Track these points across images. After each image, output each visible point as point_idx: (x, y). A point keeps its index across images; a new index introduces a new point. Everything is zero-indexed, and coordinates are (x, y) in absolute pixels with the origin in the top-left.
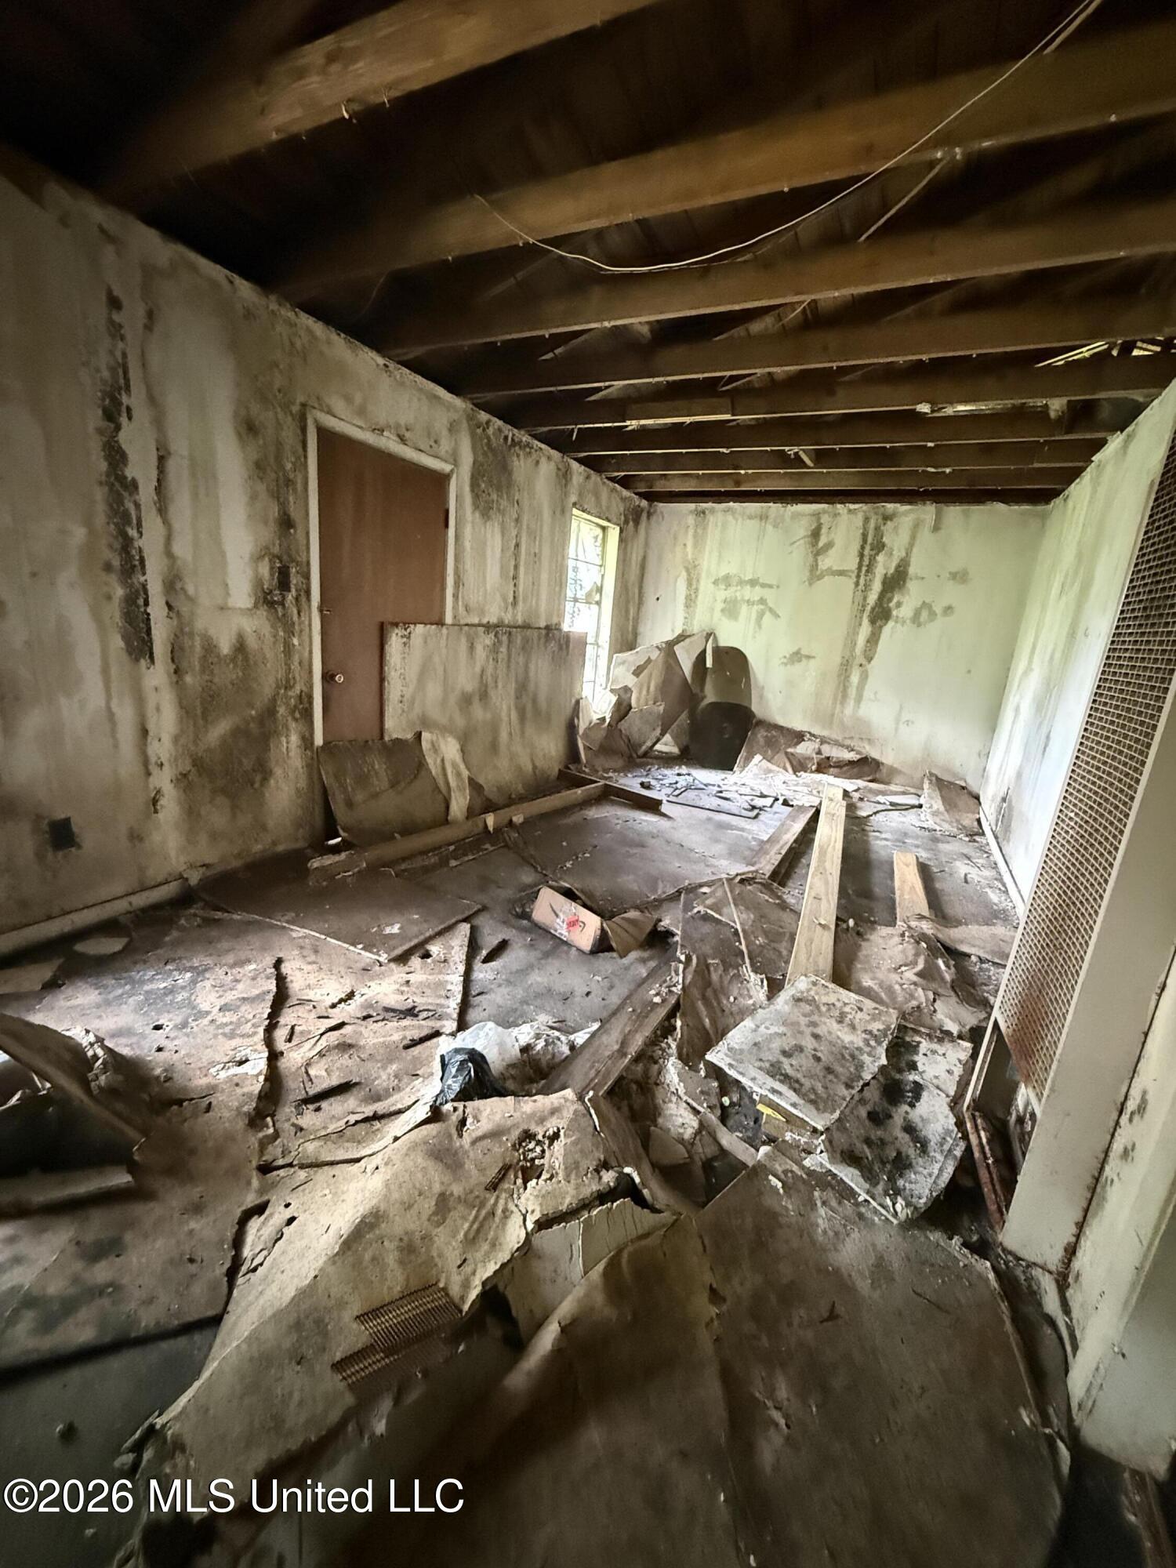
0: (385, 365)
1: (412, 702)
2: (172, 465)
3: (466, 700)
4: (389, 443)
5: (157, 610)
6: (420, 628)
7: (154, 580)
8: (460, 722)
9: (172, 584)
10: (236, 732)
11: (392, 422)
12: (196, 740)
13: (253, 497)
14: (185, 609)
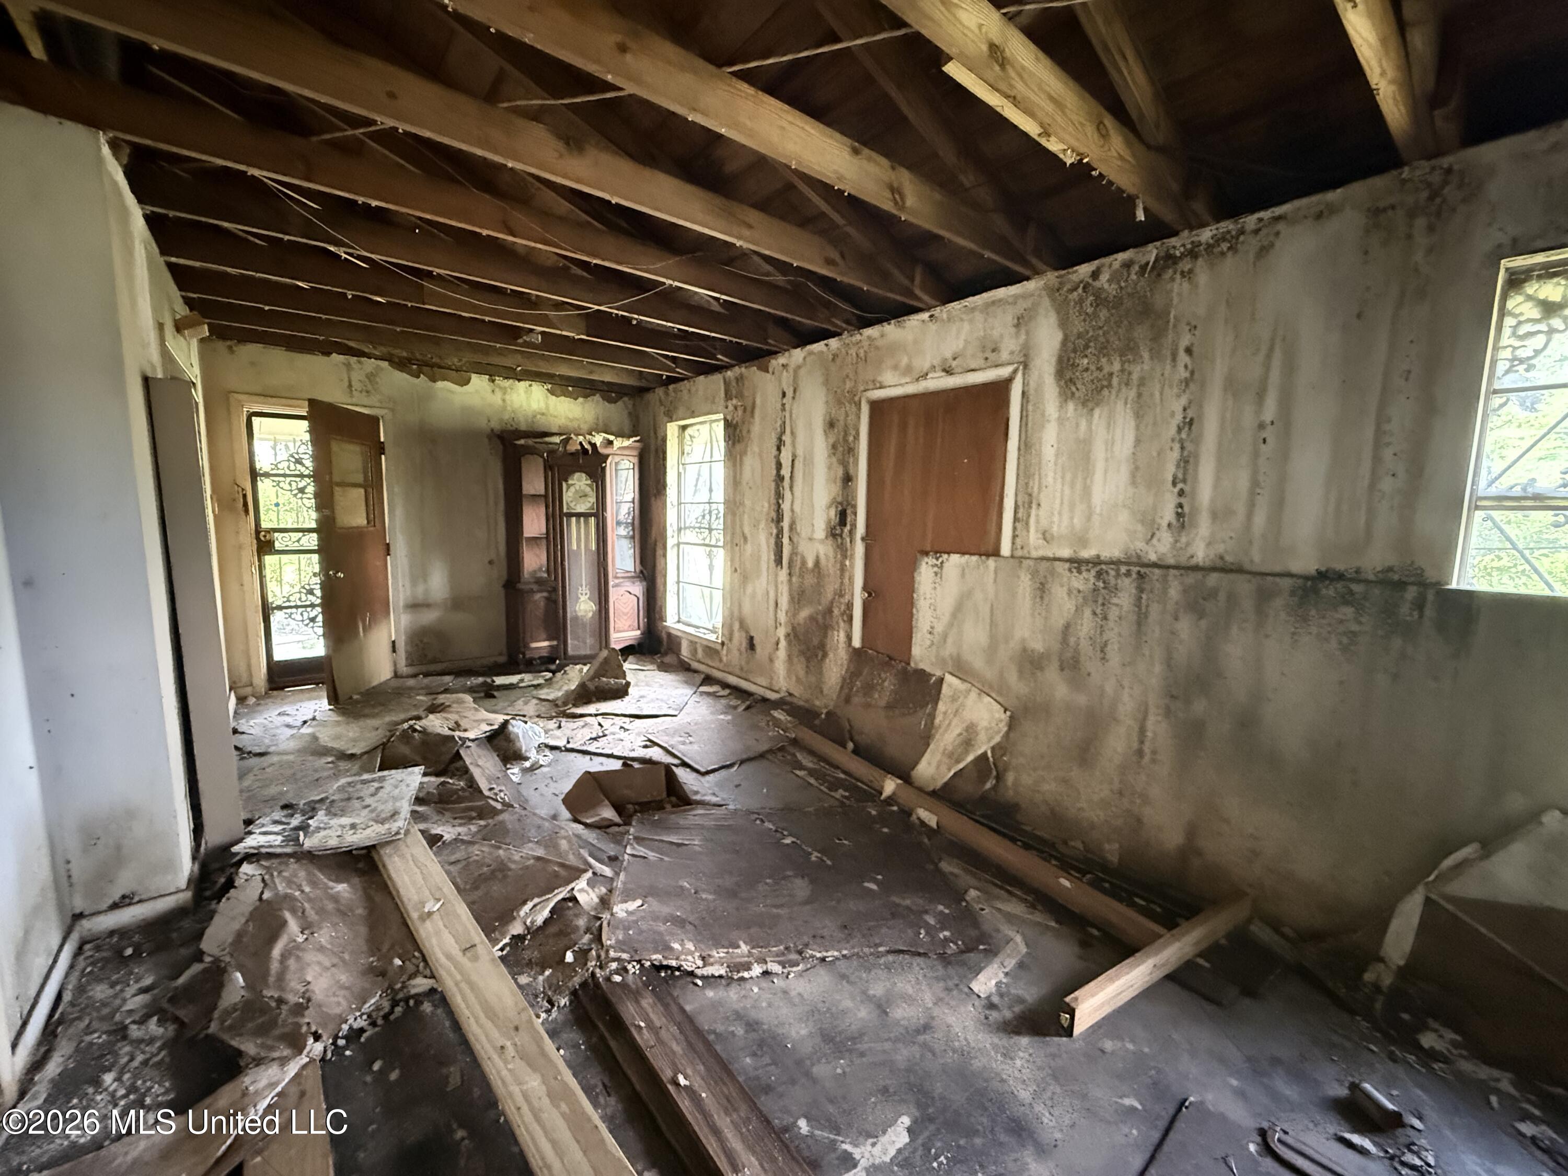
2: (796, 462)
3: (1029, 662)
4: (938, 382)
5: (786, 541)
7: (786, 524)
8: (1016, 686)
9: (792, 527)
10: (812, 618)
11: (936, 361)
12: (794, 615)
13: (830, 468)
14: (795, 540)
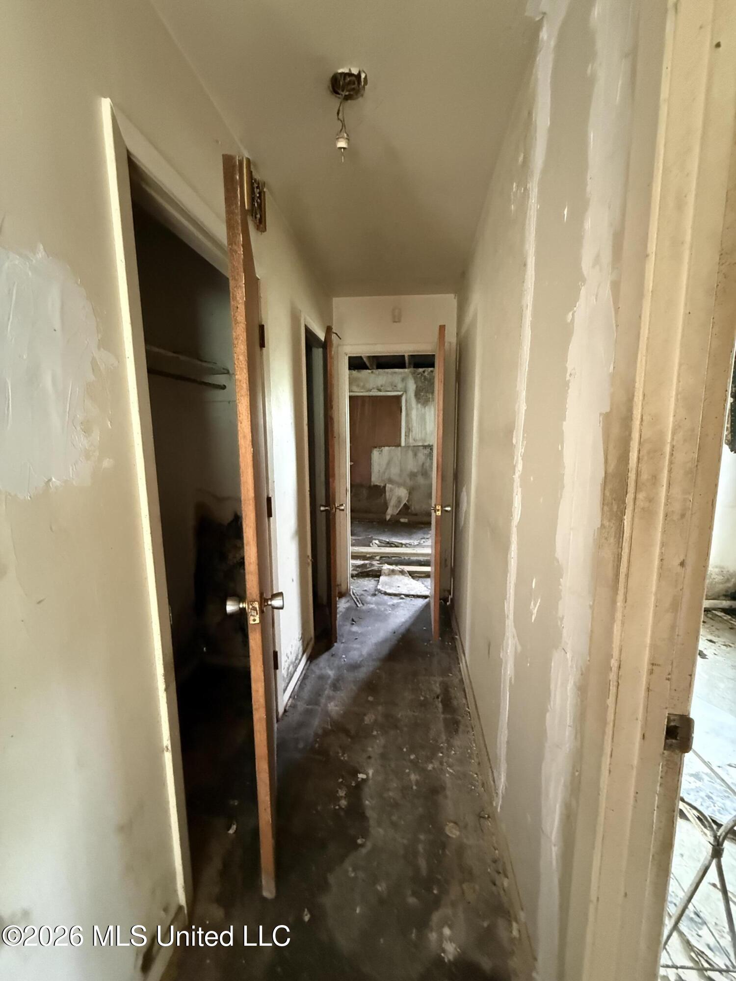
0: (372, 372)
1: (384, 473)
3: (413, 475)
4: (375, 393)
6: (387, 448)
8: (409, 483)
11: (375, 386)
